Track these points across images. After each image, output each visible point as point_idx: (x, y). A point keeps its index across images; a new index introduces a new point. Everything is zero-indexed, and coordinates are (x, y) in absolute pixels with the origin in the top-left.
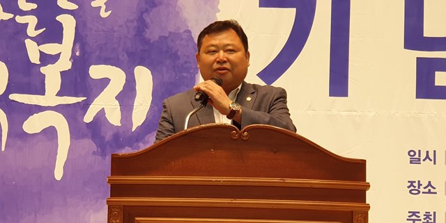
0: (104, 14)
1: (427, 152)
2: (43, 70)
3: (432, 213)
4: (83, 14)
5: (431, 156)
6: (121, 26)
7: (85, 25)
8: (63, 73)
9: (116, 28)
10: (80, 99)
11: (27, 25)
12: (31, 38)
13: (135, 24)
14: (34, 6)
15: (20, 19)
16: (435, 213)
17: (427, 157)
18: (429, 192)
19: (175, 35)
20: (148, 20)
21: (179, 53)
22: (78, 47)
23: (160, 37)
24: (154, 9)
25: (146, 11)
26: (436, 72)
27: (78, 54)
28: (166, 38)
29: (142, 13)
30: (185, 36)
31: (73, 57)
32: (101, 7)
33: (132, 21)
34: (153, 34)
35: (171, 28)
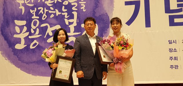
0: (84, 11)
1: (174, 41)
2: (69, 26)
3: (176, 57)
4: (79, 11)
5: (175, 42)
6: (89, 13)
7: (79, 14)
8: (75, 27)
9: (87, 14)
10: (79, 33)
11: (65, 15)
12: (66, 18)
13: (92, 12)
14: (66, 10)
15: (63, 14)
16: (177, 57)
17: (174, 42)
18: (175, 51)
19: (103, 15)
20: (96, 11)
21: (104, 19)
22: (78, 19)
23: (99, 15)
24: (97, 8)
25: (95, 9)
26: (175, 19)
27: (78, 21)
28: (101, 15)
29: (94, 9)
30: (106, 15)
31: (77, 22)
32: (83, 9)
33: (91, 12)
34: (97, 15)
35: (102, 13)
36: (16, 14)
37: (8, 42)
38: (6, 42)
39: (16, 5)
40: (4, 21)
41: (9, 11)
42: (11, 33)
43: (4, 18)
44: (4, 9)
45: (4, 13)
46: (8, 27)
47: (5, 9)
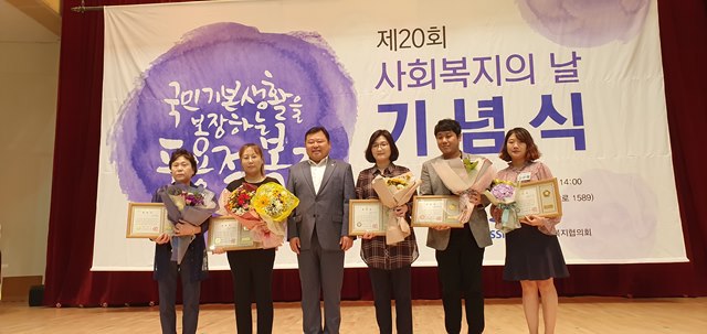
0: (299, 122)
2: (270, 152)
4: (288, 122)
7: (289, 128)
8: (280, 153)
11: (260, 130)
12: (263, 136)
14: (264, 120)
15: (257, 127)
19: (336, 130)
20: (321, 123)
21: (338, 139)
22: (286, 139)
24: (325, 118)
26: (474, 140)
27: (287, 143)
30: (341, 130)
32: (297, 118)
35: (334, 126)
36: (162, 127)
37: (144, 183)
38: (140, 181)
39: (163, 109)
40: (138, 141)
41: (149, 121)
42: (151, 163)
43: (138, 135)
44: (138, 116)
45: (139, 125)
46: (145, 152)
47: (142, 116)
